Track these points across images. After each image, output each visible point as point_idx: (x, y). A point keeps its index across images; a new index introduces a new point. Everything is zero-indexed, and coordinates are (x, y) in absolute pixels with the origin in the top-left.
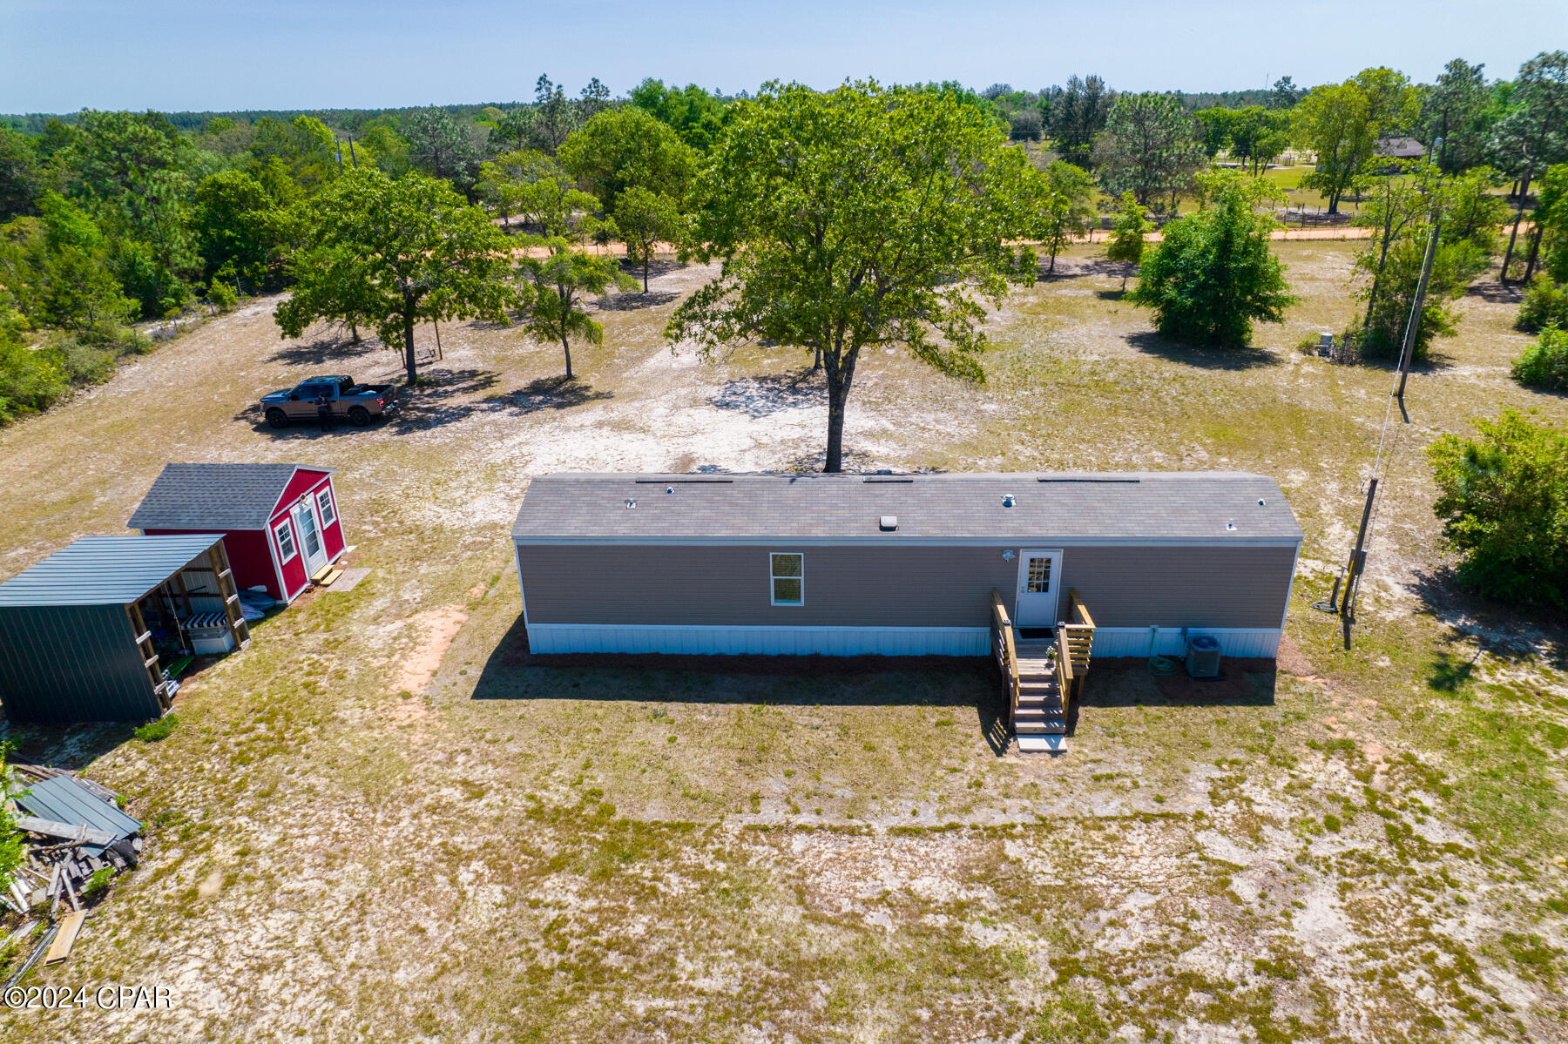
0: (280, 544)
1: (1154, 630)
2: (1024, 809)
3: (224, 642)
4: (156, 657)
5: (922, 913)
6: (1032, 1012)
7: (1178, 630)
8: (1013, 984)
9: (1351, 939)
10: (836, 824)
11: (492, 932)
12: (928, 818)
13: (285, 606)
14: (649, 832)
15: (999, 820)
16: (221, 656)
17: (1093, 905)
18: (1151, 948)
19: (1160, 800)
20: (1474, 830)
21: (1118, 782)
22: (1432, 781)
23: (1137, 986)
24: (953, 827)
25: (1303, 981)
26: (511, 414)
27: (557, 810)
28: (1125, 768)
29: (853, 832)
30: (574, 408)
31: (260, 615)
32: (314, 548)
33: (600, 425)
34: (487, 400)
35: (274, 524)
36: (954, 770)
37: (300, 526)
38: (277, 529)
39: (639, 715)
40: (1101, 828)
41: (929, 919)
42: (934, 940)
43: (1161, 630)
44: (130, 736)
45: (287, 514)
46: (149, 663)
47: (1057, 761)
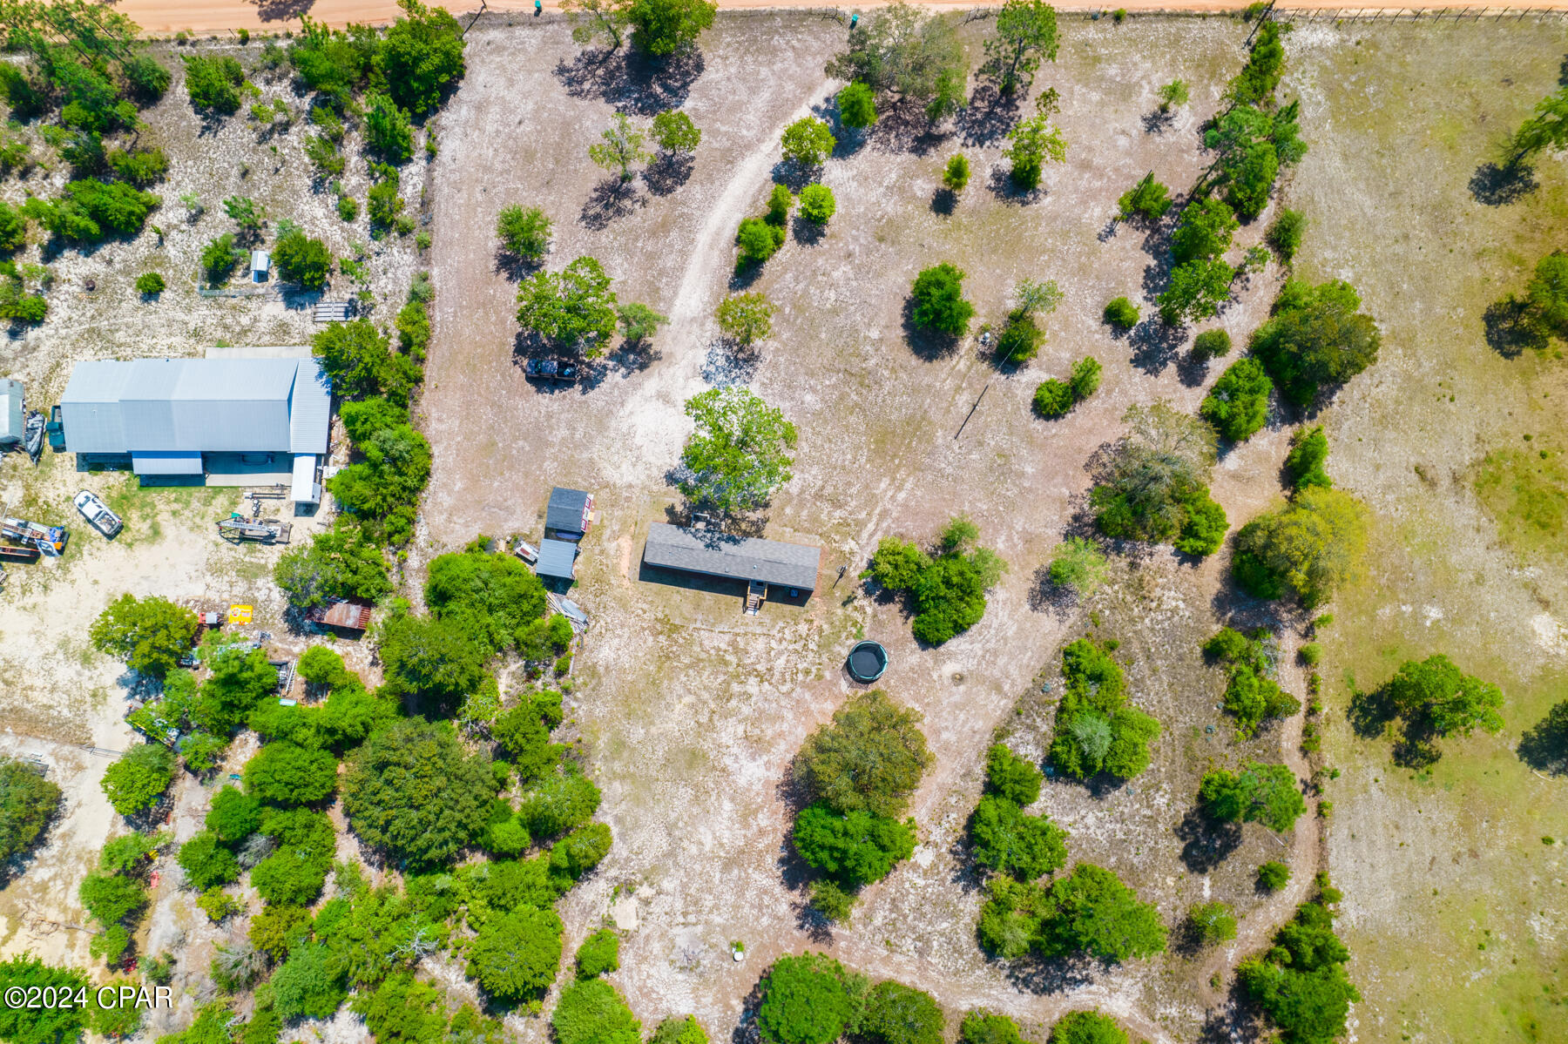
2: (744, 629)
5: (719, 651)
10: (709, 628)
11: (651, 647)
12: (726, 628)
13: (584, 532)
14: (676, 626)
15: (739, 631)
24: (730, 631)
27: (659, 618)
30: (647, 372)
33: (658, 396)
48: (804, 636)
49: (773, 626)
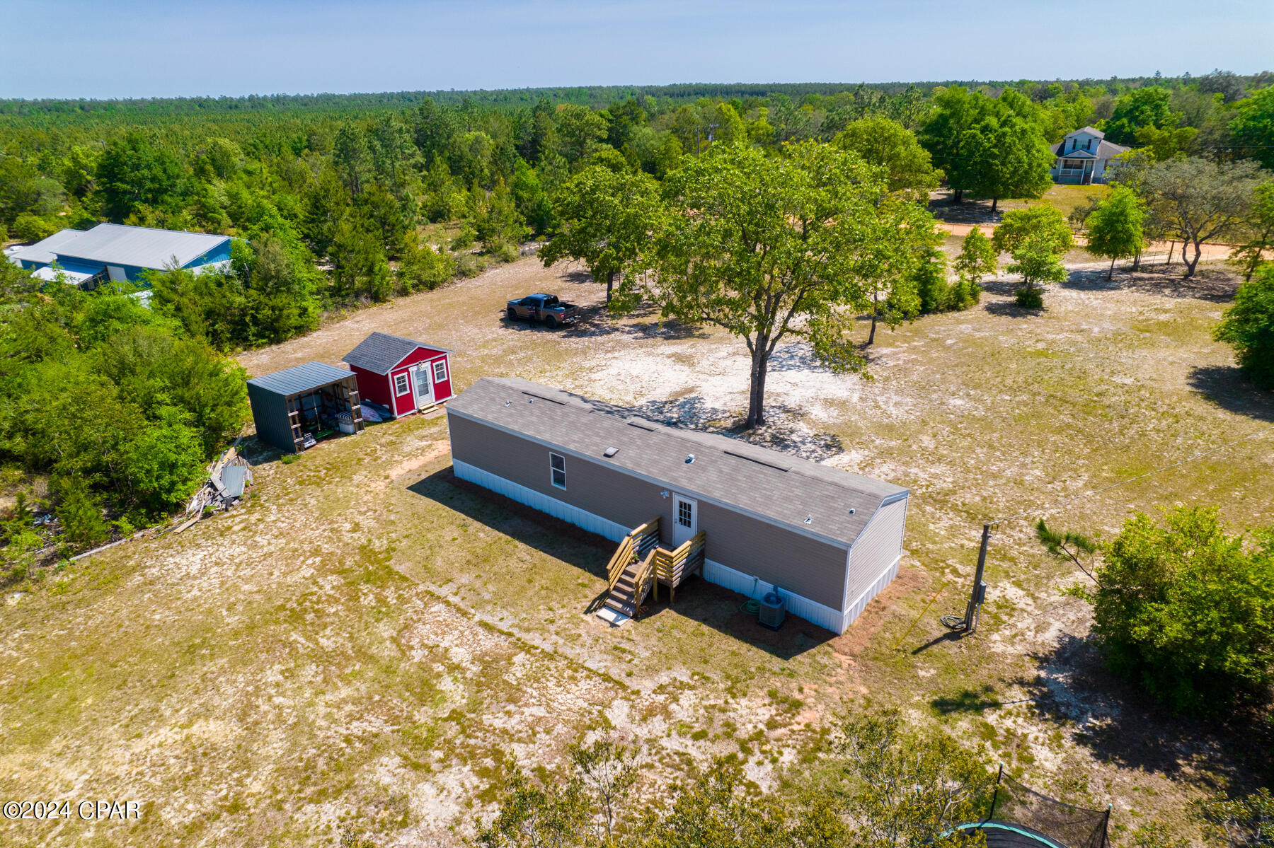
0: (397, 386)
1: (756, 580)
2: (555, 644)
3: (350, 428)
4: (299, 425)
5: (438, 661)
7: (772, 586)
12: (503, 625)
13: (395, 419)
16: (347, 434)
17: (513, 700)
19: (629, 675)
21: (624, 655)
24: (509, 634)
26: (636, 338)
29: (465, 614)
30: (678, 341)
31: (381, 420)
32: (424, 391)
34: (634, 326)
35: (393, 374)
36: (550, 609)
37: (415, 378)
38: (395, 377)
39: (457, 522)
43: (761, 582)
44: (279, 458)
45: (406, 370)
46: (293, 427)
48: (745, 731)
49: (651, 670)
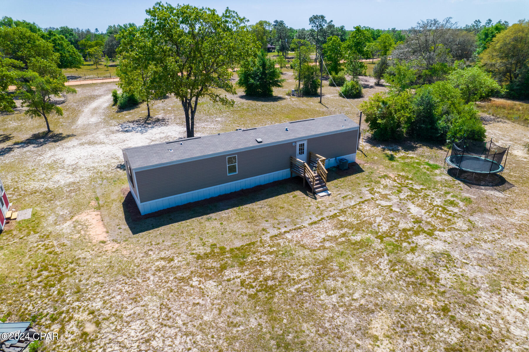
1: (329, 160)
2: (334, 209)
5: (337, 239)
6: (383, 249)
7: (334, 159)
8: (373, 245)
9: (423, 211)
10: (294, 228)
11: (224, 293)
12: (315, 219)
13: (2, 230)
14: (243, 249)
15: (331, 214)
17: (371, 224)
18: (391, 227)
19: (361, 198)
20: (422, 184)
21: (348, 197)
22: (407, 178)
23: (397, 235)
24: (323, 219)
25: (423, 222)
27: (205, 254)
28: (347, 194)
29: (300, 228)
33: (82, 144)
34: (16, 144)
36: (309, 206)
39: (203, 221)
40: (355, 208)
41: (340, 240)
42: (346, 244)
43: (331, 159)
47: (331, 197)
